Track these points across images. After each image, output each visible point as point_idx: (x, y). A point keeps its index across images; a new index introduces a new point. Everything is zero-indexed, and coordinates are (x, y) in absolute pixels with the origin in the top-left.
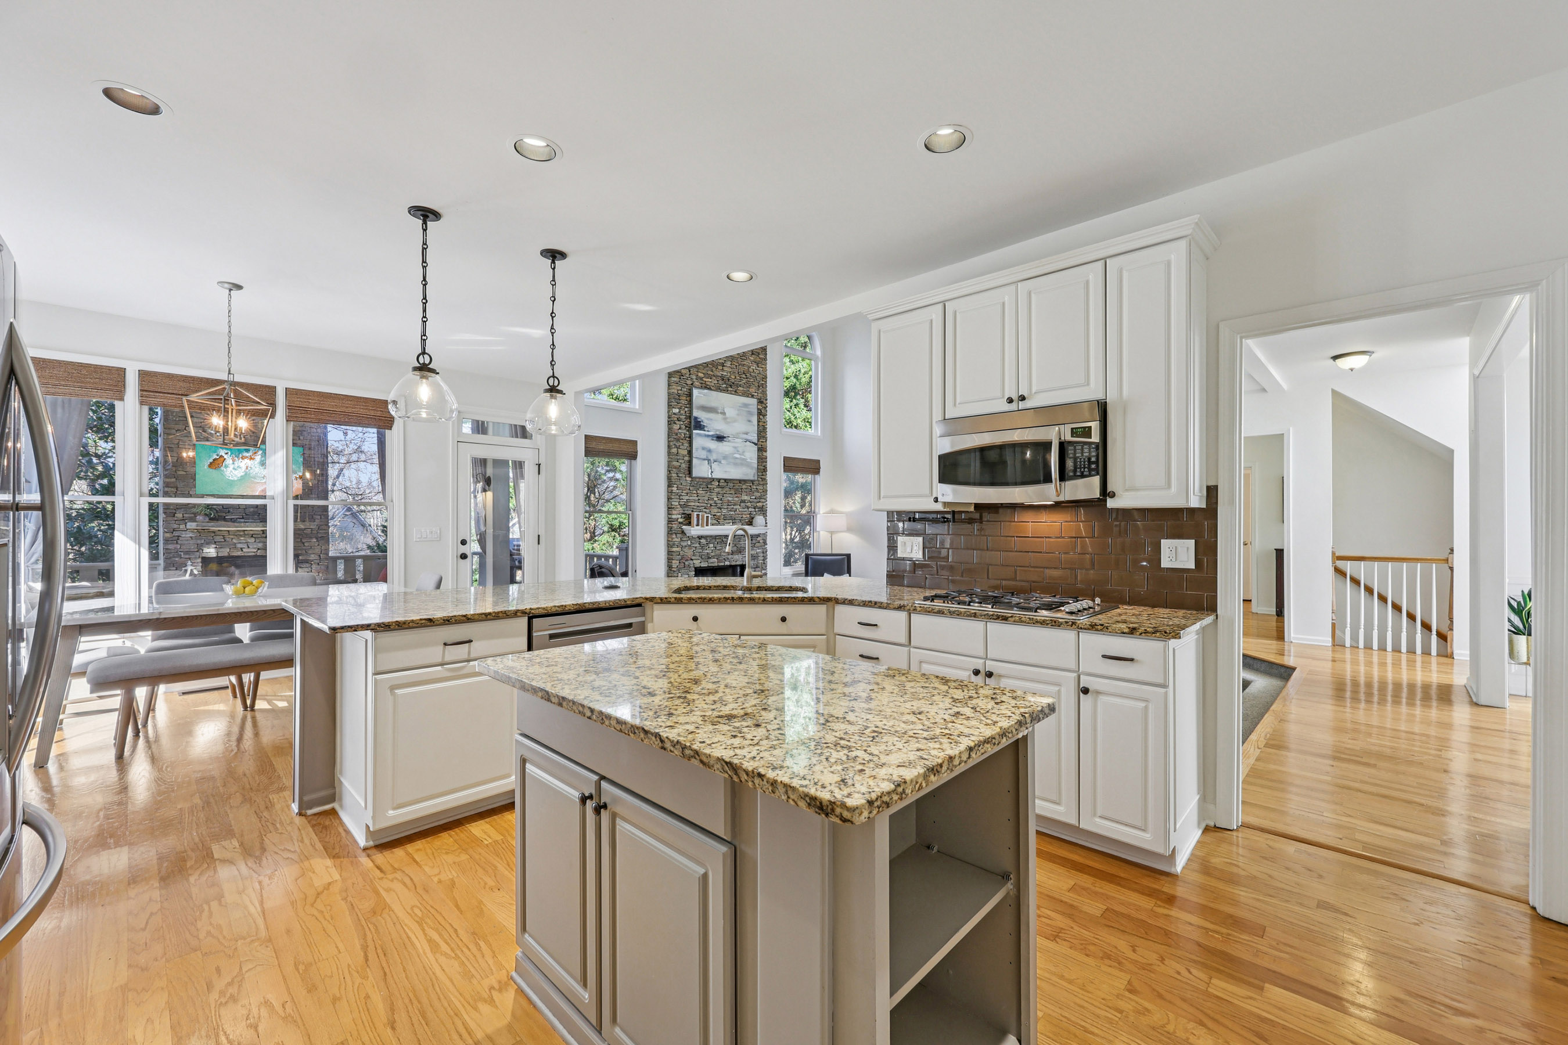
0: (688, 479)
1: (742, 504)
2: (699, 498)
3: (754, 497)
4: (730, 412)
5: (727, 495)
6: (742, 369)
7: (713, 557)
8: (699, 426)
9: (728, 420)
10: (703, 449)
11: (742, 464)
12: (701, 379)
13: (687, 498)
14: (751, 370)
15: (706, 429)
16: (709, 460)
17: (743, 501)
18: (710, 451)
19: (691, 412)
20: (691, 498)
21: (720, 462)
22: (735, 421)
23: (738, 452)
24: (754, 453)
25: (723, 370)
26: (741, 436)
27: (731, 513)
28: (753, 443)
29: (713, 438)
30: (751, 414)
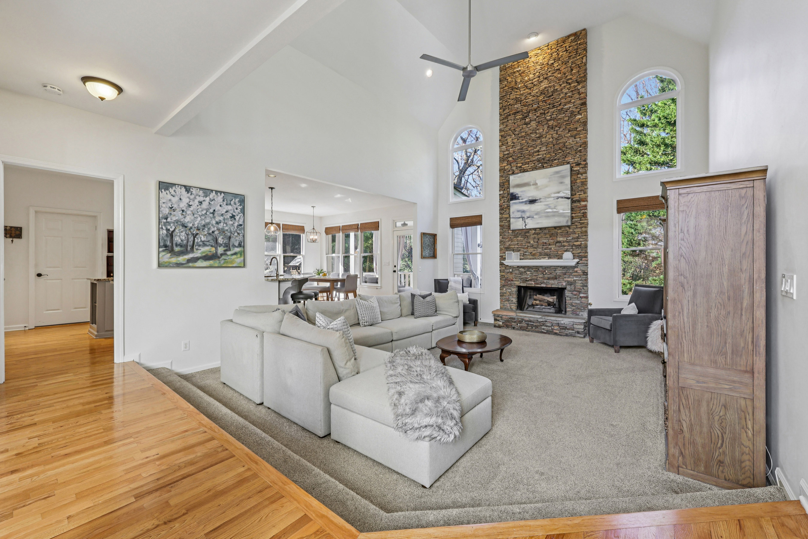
0: (510, 231)
1: (557, 244)
2: (519, 242)
3: (570, 238)
4: (539, 182)
5: (542, 239)
7: (531, 280)
8: (515, 197)
9: (539, 188)
10: (518, 211)
11: (554, 216)
12: (520, 167)
13: (510, 243)
15: (520, 198)
16: (523, 218)
17: (559, 242)
18: (524, 212)
19: (509, 190)
20: (512, 243)
21: (533, 217)
22: (547, 186)
23: (550, 208)
24: (568, 205)
25: (538, 155)
26: (553, 195)
27: (546, 251)
28: (565, 198)
29: (526, 202)
30: (564, 177)
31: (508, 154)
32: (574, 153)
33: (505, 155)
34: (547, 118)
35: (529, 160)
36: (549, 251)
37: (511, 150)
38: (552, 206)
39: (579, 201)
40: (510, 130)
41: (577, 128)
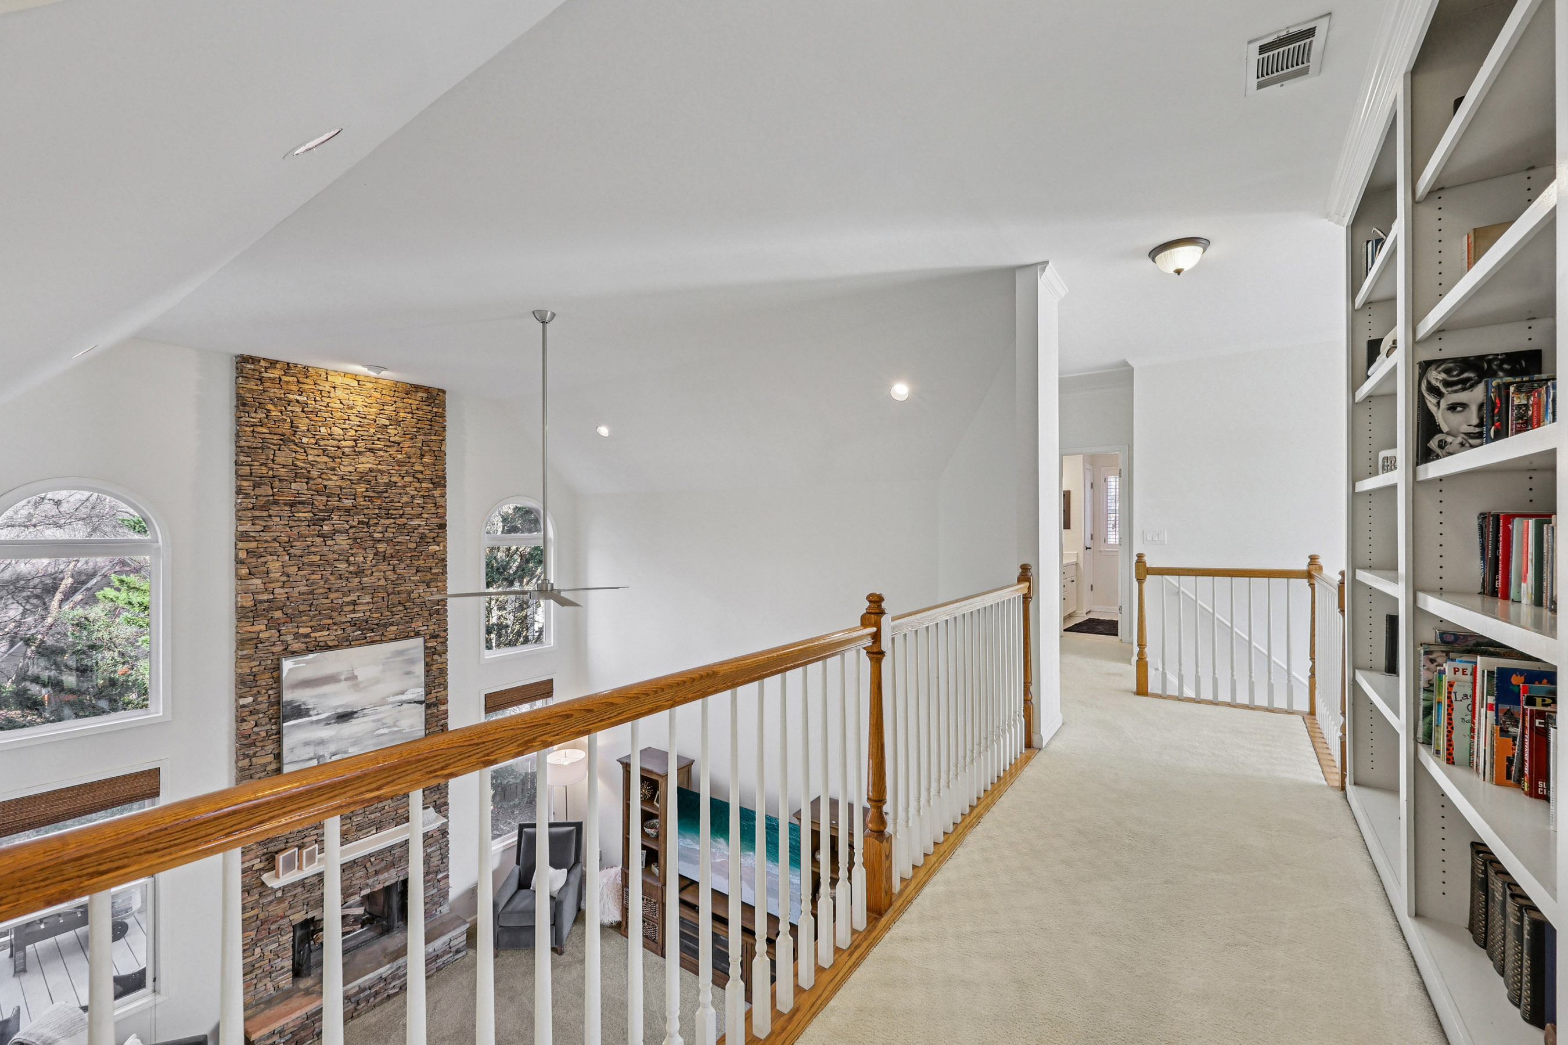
4: (363, 674)
6: (395, 599)
8: (299, 711)
9: (361, 686)
10: (307, 744)
12: (307, 636)
14: (414, 595)
15: (311, 713)
16: (319, 758)
18: (321, 742)
19: (279, 695)
21: (345, 752)
22: (377, 681)
23: (384, 725)
24: (421, 716)
25: (354, 611)
26: (391, 699)
27: (373, 816)
28: (415, 702)
29: (327, 722)
30: (412, 662)
31: (269, 601)
32: (426, 614)
33: (261, 602)
34: (375, 535)
35: (330, 621)
36: (378, 814)
37: (277, 591)
38: (389, 721)
39: (435, 705)
40: (275, 540)
41: (431, 569)
